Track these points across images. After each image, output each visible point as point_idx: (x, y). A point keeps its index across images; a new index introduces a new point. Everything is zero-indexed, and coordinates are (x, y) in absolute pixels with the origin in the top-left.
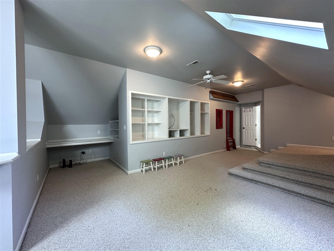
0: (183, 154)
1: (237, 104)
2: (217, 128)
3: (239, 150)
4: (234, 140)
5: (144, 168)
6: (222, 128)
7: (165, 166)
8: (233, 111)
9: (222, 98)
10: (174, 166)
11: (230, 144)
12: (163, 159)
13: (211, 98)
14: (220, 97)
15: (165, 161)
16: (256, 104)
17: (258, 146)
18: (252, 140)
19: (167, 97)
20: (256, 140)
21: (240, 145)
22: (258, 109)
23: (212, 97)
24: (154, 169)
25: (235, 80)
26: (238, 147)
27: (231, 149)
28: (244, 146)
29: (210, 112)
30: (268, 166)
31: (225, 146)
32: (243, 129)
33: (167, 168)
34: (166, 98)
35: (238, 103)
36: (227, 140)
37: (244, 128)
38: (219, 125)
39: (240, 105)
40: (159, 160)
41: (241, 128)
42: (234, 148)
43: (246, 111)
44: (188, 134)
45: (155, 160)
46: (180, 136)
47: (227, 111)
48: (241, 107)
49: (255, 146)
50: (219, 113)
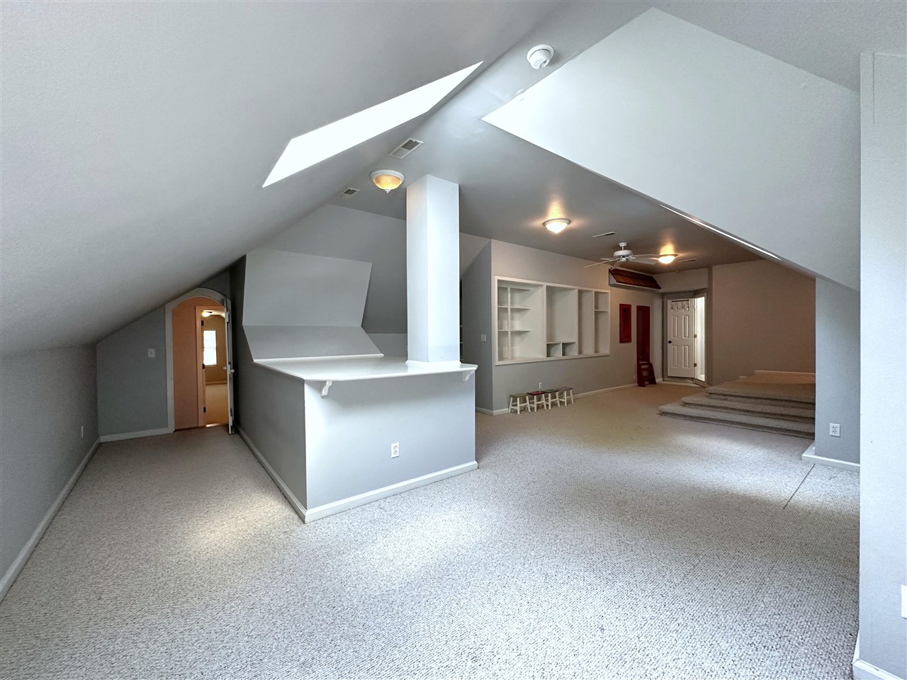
0: (571, 387)
1: (659, 293)
2: (622, 341)
3: (661, 385)
4: (651, 365)
5: (519, 405)
6: (630, 341)
7: (547, 405)
8: (649, 307)
9: (632, 283)
10: (559, 406)
11: (645, 374)
12: (544, 393)
13: (611, 283)
14: (628, 281)
15: (546, 397)
16: (696, 294)
17: (699, 378)
18: (687, 365)
19: (545, 284)
20: (695, 365)
21: (663, 377)
22: (700, 303)
23: (614, 281)
24: (532, 409)
25: (661, 254)
26: (658, 380)
27: (646, 383)
28: (670, 379)
29: (609, 311)
30: (722, 397)
31: (635, 377)
32: (669, 344)
33: (550, 408)
34: (542, 286)
35: (660, 291)
36: (639, 365)
37: (670, 342)
38: (625, 337)
39: (663, 295)
40: (539, 394)
41: (665, 342)
42: (653, 381)
43: (675, 307)
44: (574, 352)
45: (532, 395)
46: (563, 355)
47: (639, 308)
48: (665, 300)
49: (692, 379)
50: (625, 310)
